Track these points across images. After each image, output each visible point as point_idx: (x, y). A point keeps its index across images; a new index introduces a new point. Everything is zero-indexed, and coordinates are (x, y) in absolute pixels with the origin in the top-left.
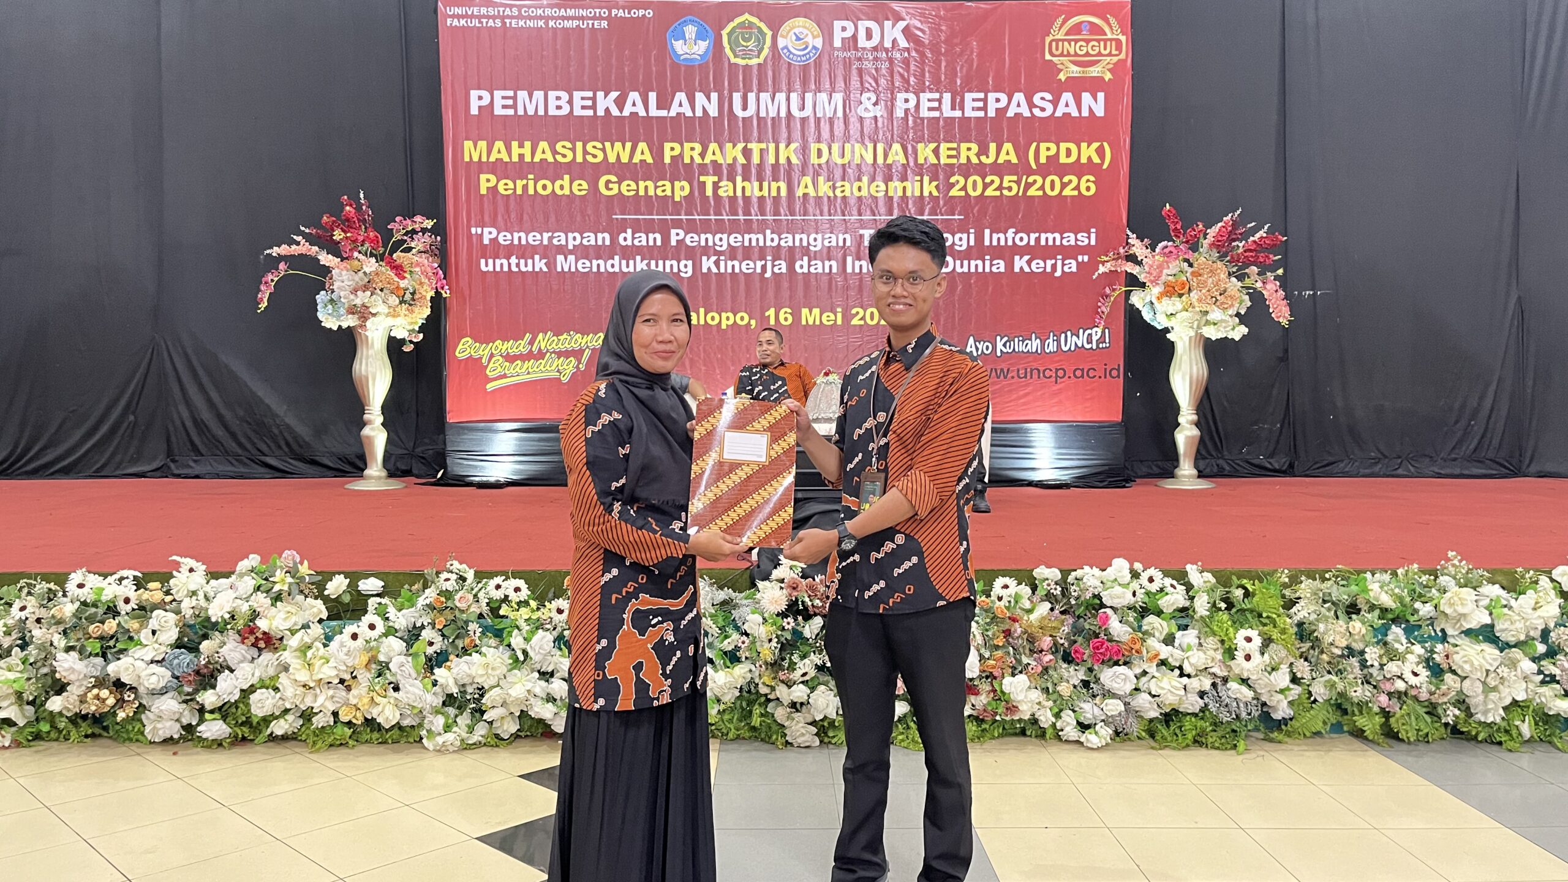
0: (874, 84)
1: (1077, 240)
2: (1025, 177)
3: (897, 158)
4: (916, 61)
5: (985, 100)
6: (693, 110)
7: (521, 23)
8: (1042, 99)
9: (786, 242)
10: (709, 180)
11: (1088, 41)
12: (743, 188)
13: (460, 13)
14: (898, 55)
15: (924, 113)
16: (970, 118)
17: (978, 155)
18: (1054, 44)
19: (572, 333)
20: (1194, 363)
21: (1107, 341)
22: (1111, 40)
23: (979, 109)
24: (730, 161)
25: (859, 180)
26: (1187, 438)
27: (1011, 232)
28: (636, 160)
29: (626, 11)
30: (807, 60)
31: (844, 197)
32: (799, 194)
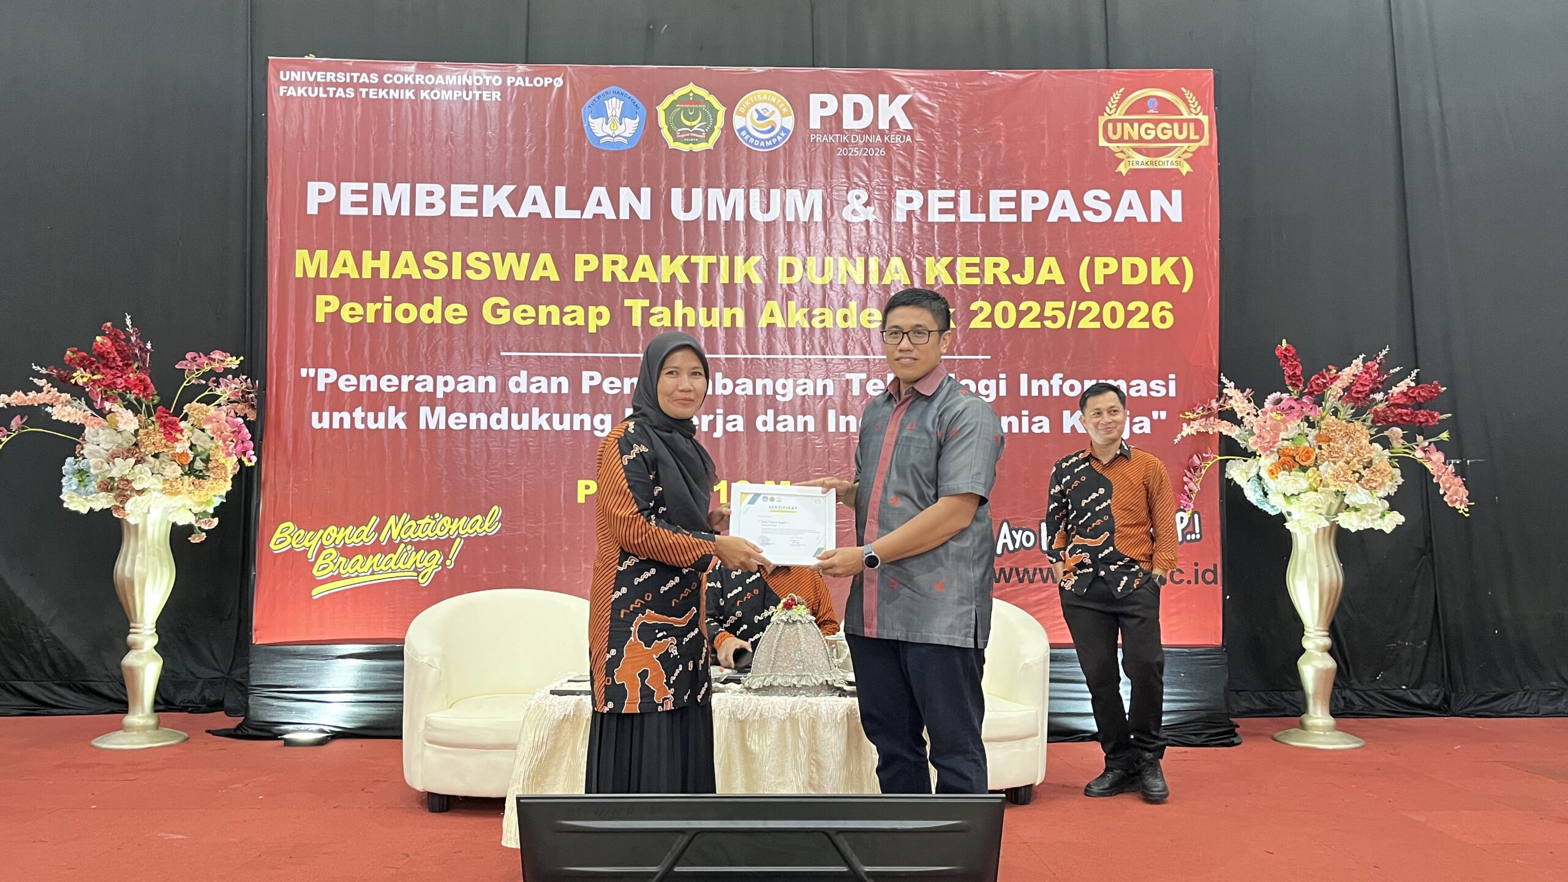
0: (865, 179)
1: (1149, 389)
2: (1074, 303)
3: (897, 277)
4: (922, 147)
5: (1018, 200)
6: (617, 211)
7: (382, 93)
8: (1097, 198)
9: (743, 390)
10: (637, 305)
11: (1156, 123)
12: (685, 316)
13: (298, 79)
14: (898, 139)
15: (934, 217)
16: (998, 223)
17: (1009, 273)
18: (1110, 126)
19: (437, 515)
20: (1324, 563)
21: (1197, 530)
22: (1188, 121)
23: (1009, 211)
24: (666, 279)
25: (845, 305)
26: (1318, 671)
27: (1057, 377)
28: (535, 277)
29: (527, 79)
30: (773, 145)
31: (824, 329)
32: (762, 325)
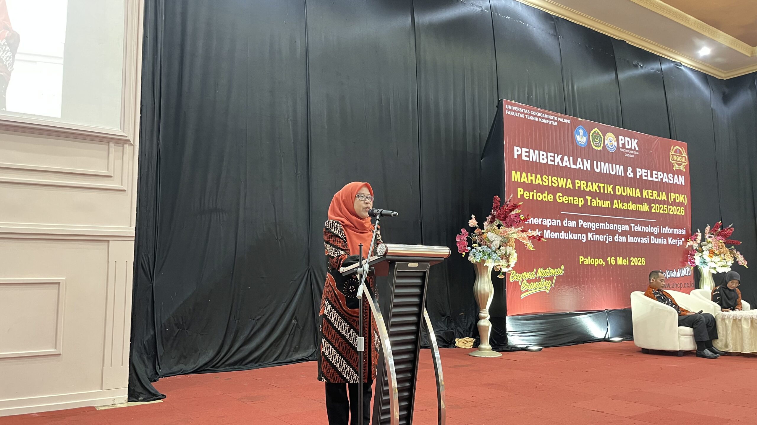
1: (681, 232)
2: (668, 206)
3: (638, 195)
4: (640, 156)
5: (657, 175)
6: (583, 167)
7: (531, 118)
8: (671, 176)
9: (612, 228)
10: (589, 198)
11: (679, 156)
12: (599, 203)
13: (510, 109)
14: (636, 153)
15: (644, 177)
16: (655, 181)
17: (658, 196)
18: (672, 156)
21: (690, 272)
22: (684, 157)
23: (656, 178)
24: (594, 191)
27: (667, 227)
28: (567, 187)
29: (563, 119)
30: (613, 150)
32: (614, 207)
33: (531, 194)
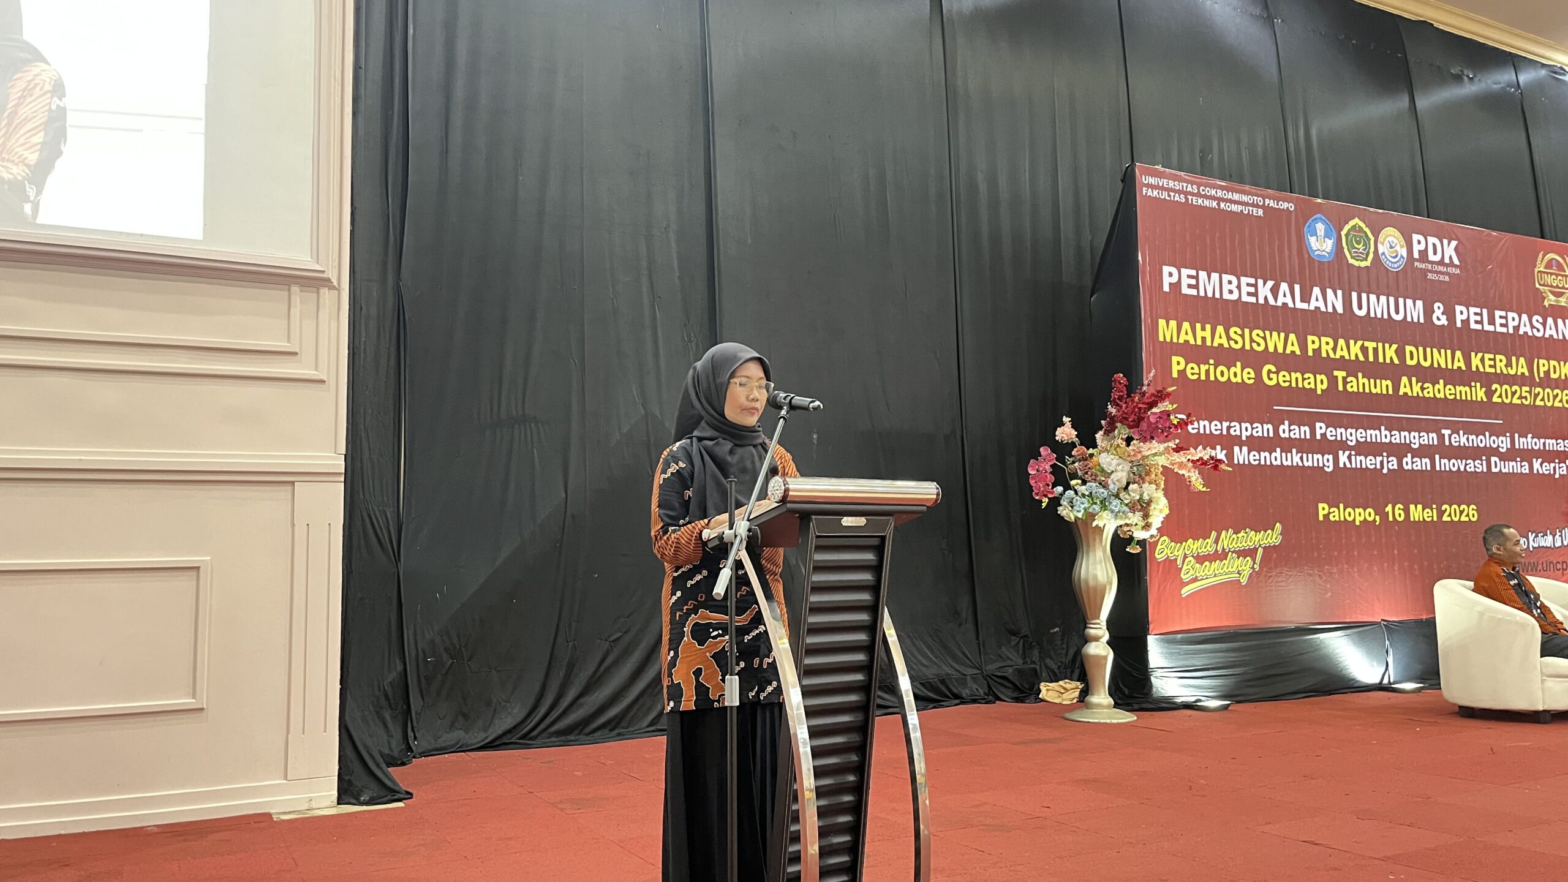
1: (1565, 446)
2: (1533, 389)
3: (1459, 364)
5: (1506, 318)
6: (1326, 306)
7: (1200, 202)
8: (1537, 321)
9: (1395, 439)
10: (1340, 375)
11: (1555, 274)
12: (1364, 384)
13: (1153, 183)
15: (1473, 325)
16: (1495, 332)
17: (1506, 366)
18: (1539, 275)
19: (1247, 530)
23: (1503, 326)
24: (1353, 357)
27: (1530, 436)
28: (1288, 351)
30: (1396, 267)
32: (1401, 393)
33: (1204, 368)
